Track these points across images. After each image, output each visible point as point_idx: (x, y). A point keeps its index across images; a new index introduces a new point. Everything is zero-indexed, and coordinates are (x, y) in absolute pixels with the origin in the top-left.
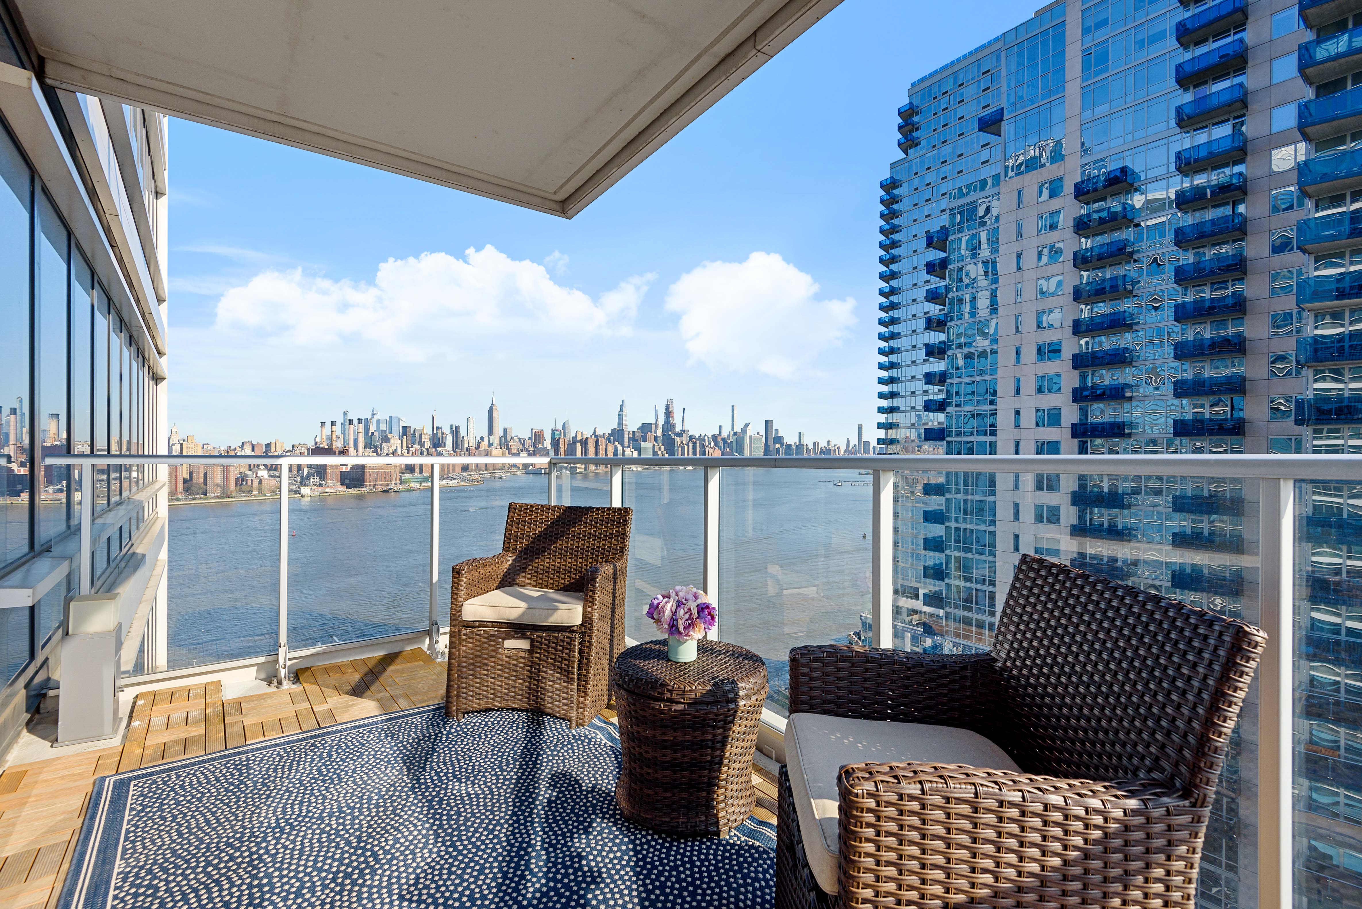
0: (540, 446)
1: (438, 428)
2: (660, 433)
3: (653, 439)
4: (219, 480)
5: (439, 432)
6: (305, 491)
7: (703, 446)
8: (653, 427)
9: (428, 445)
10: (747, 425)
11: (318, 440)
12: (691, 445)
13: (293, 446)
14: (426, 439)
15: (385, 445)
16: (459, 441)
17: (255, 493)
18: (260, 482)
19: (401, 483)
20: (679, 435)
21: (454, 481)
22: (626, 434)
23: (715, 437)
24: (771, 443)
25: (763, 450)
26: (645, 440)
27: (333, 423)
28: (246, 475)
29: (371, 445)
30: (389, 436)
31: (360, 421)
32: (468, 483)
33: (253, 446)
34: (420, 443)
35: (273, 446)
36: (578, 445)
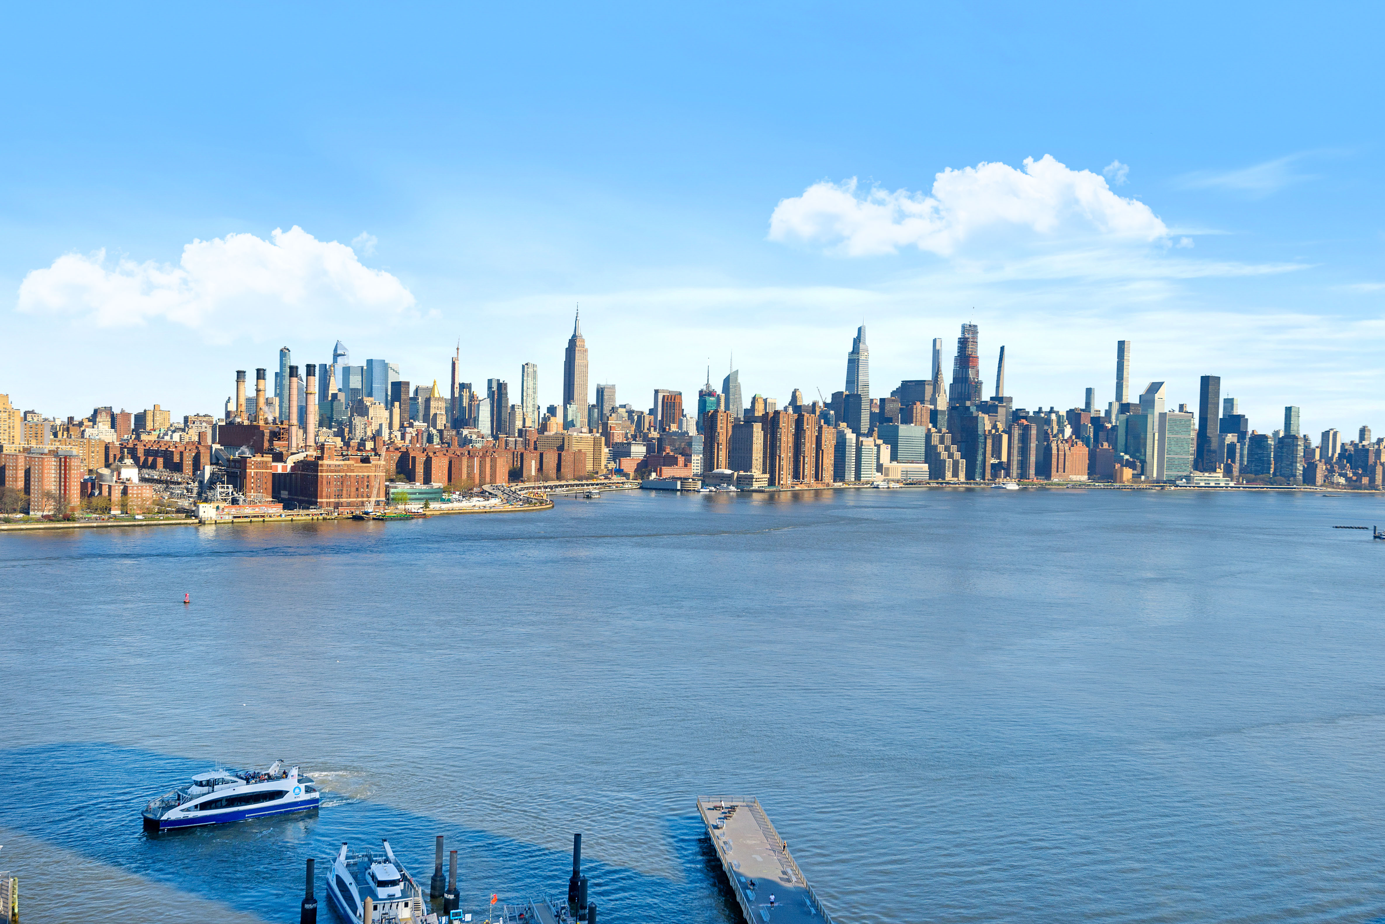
0: (674, 428)
1: (462, 386)
2: (943, 403)
3: (926, 417)
4: (51, 483)
5: (466, 394)
6: (207, 511)
7: (1045, 437)
8: (929, 390)
9: (442, 422)
10: (1155, 387)
11: (232, 407)
12: (1016, 432)
13: (186, 419)
14: (438, 409)
15: (358, 421)
16: (505, 415)
17: (116, 512)
18: (125, 492)
19: (388, 502)
20: (990, 408)
21: (493, 501)
22: (865, 406)
23: (1074, 416)
24: (1213, 431)
25: (1193, 448)
26: (908, 419)
27: (261, 374)
28: (100, 476)
29: (331, 419)
30: (367, 401)
31: (310, 369)
32: (518, 506)
33: (113, 418)
34: (426, 419)
35: (149, 418)
36: (757, 428)
